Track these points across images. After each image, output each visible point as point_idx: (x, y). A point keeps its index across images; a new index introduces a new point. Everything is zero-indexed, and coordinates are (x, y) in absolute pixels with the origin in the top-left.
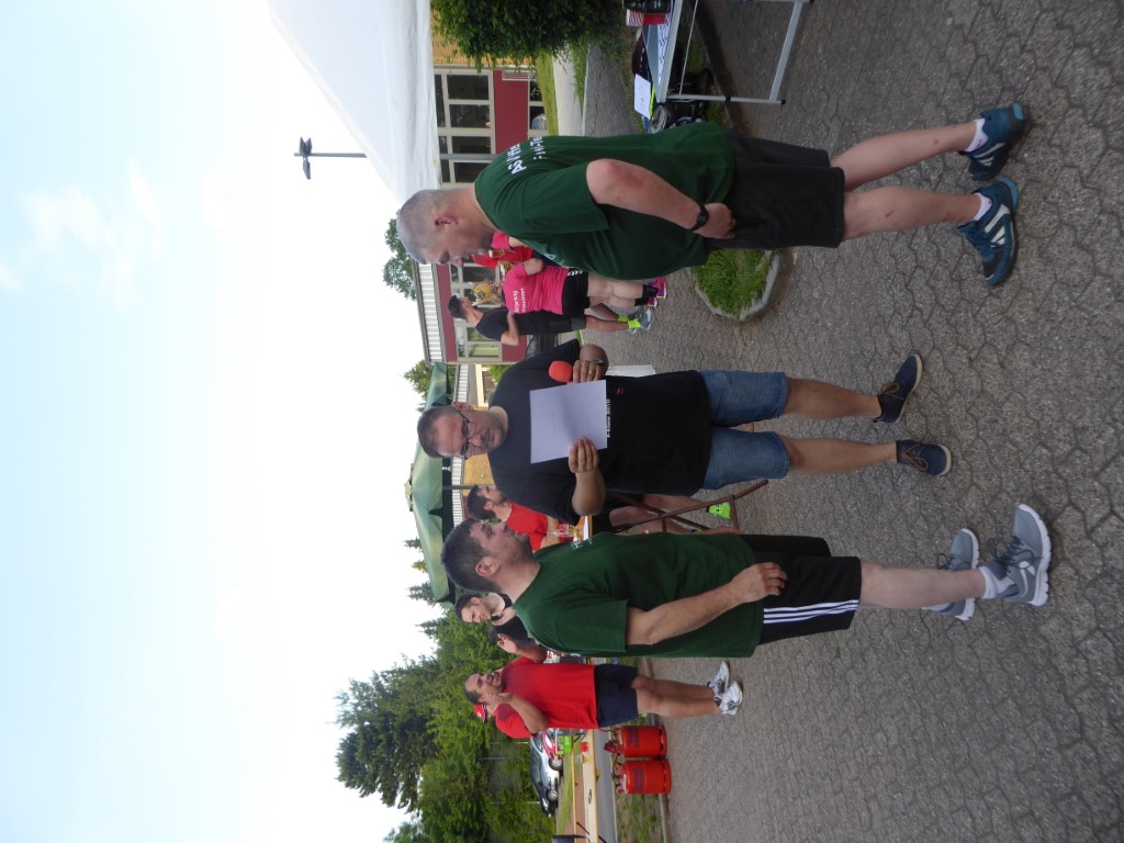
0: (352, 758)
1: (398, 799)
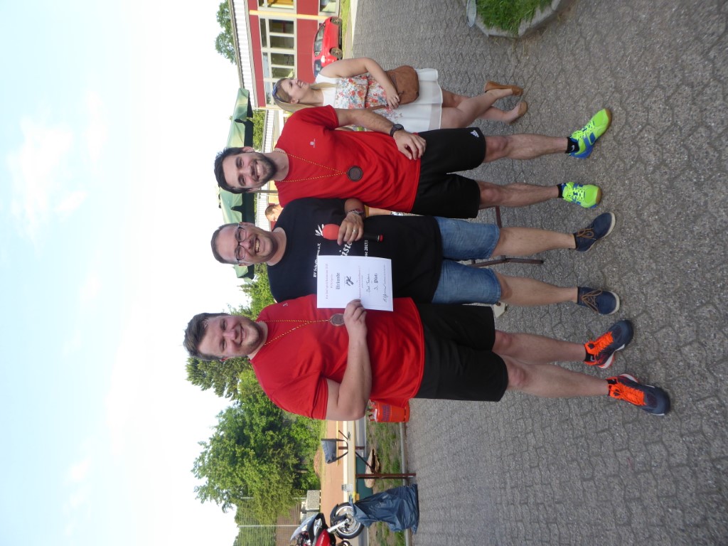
0: (196, 368)
1: (225, 393)
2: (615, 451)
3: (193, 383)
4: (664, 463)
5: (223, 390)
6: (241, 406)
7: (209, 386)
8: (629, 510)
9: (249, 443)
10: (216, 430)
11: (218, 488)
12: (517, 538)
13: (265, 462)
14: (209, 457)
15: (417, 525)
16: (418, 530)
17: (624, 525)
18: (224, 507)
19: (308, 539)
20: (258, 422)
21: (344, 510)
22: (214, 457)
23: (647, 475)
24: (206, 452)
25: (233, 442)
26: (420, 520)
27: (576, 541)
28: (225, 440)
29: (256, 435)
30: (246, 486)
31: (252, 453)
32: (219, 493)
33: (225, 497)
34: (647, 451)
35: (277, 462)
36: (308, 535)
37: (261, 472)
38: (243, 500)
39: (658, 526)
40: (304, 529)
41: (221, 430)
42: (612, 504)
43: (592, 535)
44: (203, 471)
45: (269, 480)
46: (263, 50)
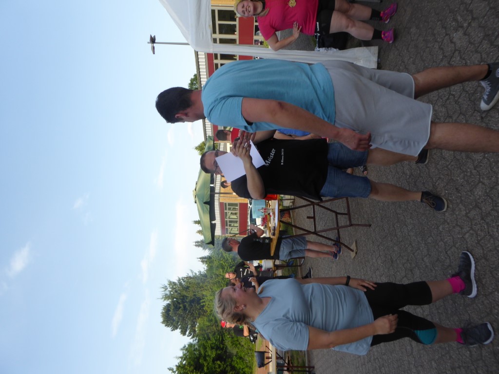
0: (168, 314)
1: (187, 333)
3: (166, 326)
5: (186, 331)
6: (198, 342)
7: (177, 328)
9: (203, 369)
10: (180, 360)
20: (210, 353)
25: (192, 368)
28: (186, 367)
29: (208, 364)
41: (184, 360)
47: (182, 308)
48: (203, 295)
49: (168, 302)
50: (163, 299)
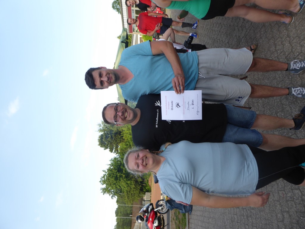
0: (102, 140)
1: (113, 151)
2: (278, 191)
3: (101, 147)
4: (300, 198)
5: (113, 150)
6: (120, 157)
7: (107, 148)
8: (283, 216)
9: (123, 172)
10: (110, 166)
11: (110, 189)
12: (234, 221)
13: (129, 180)
14: (106, 177)
15: (191, 211)
16: (192, 213)
17: (281, 221)
18: (112, 197)
19: (146, 213)
21: (161, 202)
22: (109, 176)
23: (292, 202)
24: (105, 175)
25: (116, 171)
26: (193, 209)
27: (259, 225)
28: (113, 170)
30: (121, 189)
31: (124, 176)
32: (110, 191)
33: (112, 193)
34: (293, 192)
35: (134, 180)
36: (146, 211)
37: (127, 184)
38: (120, 194)
39: (296, 224)
40: (145, 209)
41: (112, 166)
42: (275, 212)
43: (266, 224)
44: (104, 182)
45: (130, 187)
46: (132, 8)
47: (110, 137)
48: (123, 130)
49: (102, 133)
50: (99, 132)
